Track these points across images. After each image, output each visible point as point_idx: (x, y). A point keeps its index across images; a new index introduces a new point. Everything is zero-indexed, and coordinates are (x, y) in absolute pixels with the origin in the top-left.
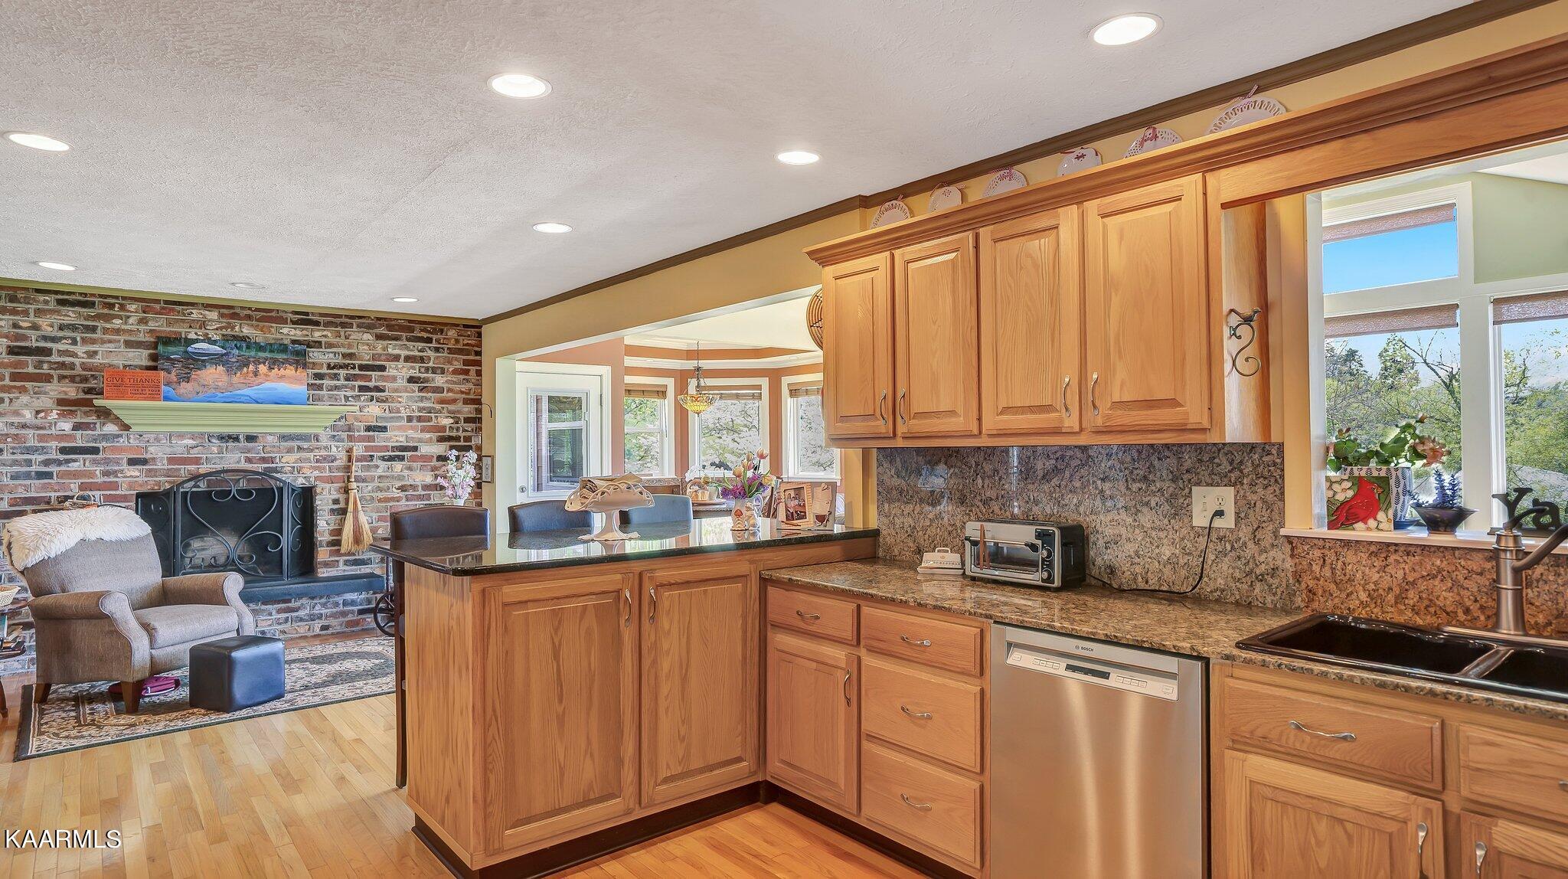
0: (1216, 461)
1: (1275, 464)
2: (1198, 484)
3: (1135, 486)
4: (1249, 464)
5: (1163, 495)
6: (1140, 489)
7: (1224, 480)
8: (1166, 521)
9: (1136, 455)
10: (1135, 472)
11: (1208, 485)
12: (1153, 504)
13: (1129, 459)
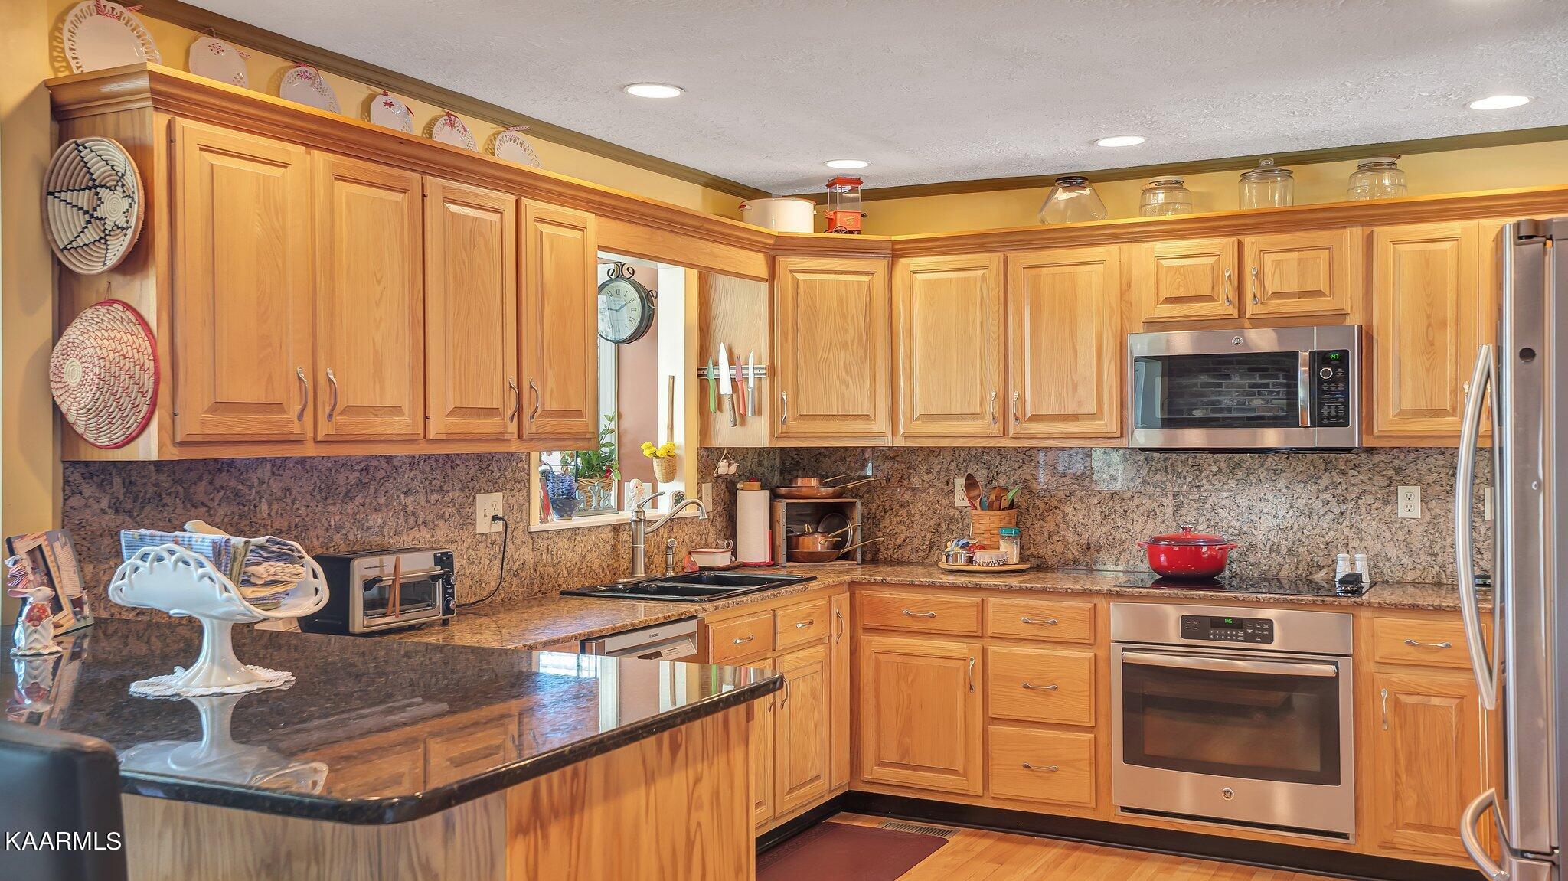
0: (490, 468)
1: (524, 469)
2: (479, 492)
3: (433, 498)
4: (510, 470)
5: (454, 506)
6: (437, 501)
7: (493, 486)
8: (456, 533)
9: (434, 464)
10: (434, 482)
11: (487, 492)
12: (447, 516)
13: (428, 469)
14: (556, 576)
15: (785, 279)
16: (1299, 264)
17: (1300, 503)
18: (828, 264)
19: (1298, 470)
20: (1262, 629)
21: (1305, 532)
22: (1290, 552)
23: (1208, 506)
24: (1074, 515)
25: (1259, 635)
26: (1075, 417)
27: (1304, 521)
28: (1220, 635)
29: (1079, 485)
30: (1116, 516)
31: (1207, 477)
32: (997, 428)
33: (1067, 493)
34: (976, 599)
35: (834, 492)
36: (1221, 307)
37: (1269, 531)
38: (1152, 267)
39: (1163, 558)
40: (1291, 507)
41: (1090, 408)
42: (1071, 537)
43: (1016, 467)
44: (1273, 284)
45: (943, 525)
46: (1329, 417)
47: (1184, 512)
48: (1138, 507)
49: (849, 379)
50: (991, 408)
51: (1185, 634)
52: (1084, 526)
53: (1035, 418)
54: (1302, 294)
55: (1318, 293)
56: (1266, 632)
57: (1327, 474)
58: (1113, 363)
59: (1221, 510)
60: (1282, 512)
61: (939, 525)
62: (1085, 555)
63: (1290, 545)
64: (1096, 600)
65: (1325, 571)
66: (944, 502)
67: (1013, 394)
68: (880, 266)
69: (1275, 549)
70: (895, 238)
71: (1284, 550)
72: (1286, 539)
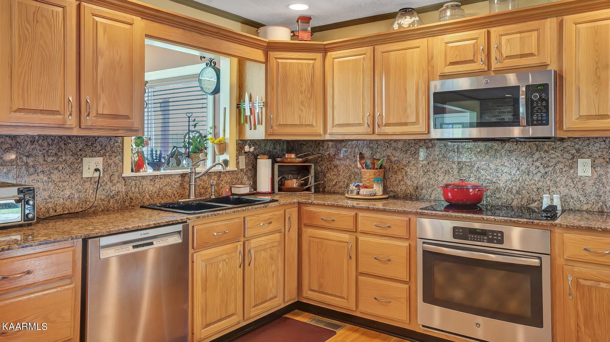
0: (95, 145)
1: (119, 147)
2: (86, 156)
3: (50, 159)
4: (109, 146)
5: (66, 163)
6: (52, 161)
7: (95, 154)
8: (68, 177)
9: (50, 142)
10: (50, 151)
11: (90, 157)
12: (60, 168)
13: (46, 144)
14: (142, 198)
15: (273, 62)
16: (520, 40)
17: (523, 168)
18: (293, 55)
19: (522, 151)
20: (497, 236)
21: (526, 183)
22: (517, 192)
23: (475, 169)
24: (410, 172)
25: (495, 239)
26: (406, 124)
27: (525, 177)
28: (474, 238)
29: (413, 158)
30: (430, 173)
31: (475, 154)
32: (370, 130)
33: (407, 162)
34: (353, 213)
35: (303, 160)
36: (479, 66)
37: (507, 182)
38: (443, 47)
39: (450, 194)
40: (518, 169)
41: (413, 119)
42: (409, 183)
43: (384, 149)
44: (506, 52)
45: (352, 176)
46: (537, 120)
47: (463, 171)
48: (441, 169)
49: (303, 108)
50: (367, 120)
51: (455, 236)
52: (415, 177)
53: (387, 125)
54: (522, 56)
55: (532, 55)
56: (499, 238)
57: (538, 152)
58: (424, 97)
59: (481, 171)
60: (513, 172)
61: (351, 176)
62: (415, 191)
63: (518, 189)
64: (410, 216)
65: (536, 203)
66: (353, 166)
67: (377, 114)
68: (319, 56)
69: (510, 191)
70: (325, 43)
71: (514, 192)
72: (516, 186)
